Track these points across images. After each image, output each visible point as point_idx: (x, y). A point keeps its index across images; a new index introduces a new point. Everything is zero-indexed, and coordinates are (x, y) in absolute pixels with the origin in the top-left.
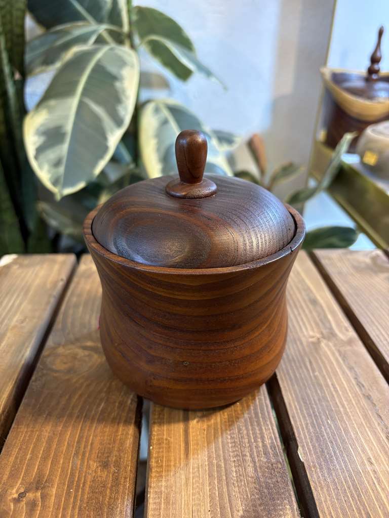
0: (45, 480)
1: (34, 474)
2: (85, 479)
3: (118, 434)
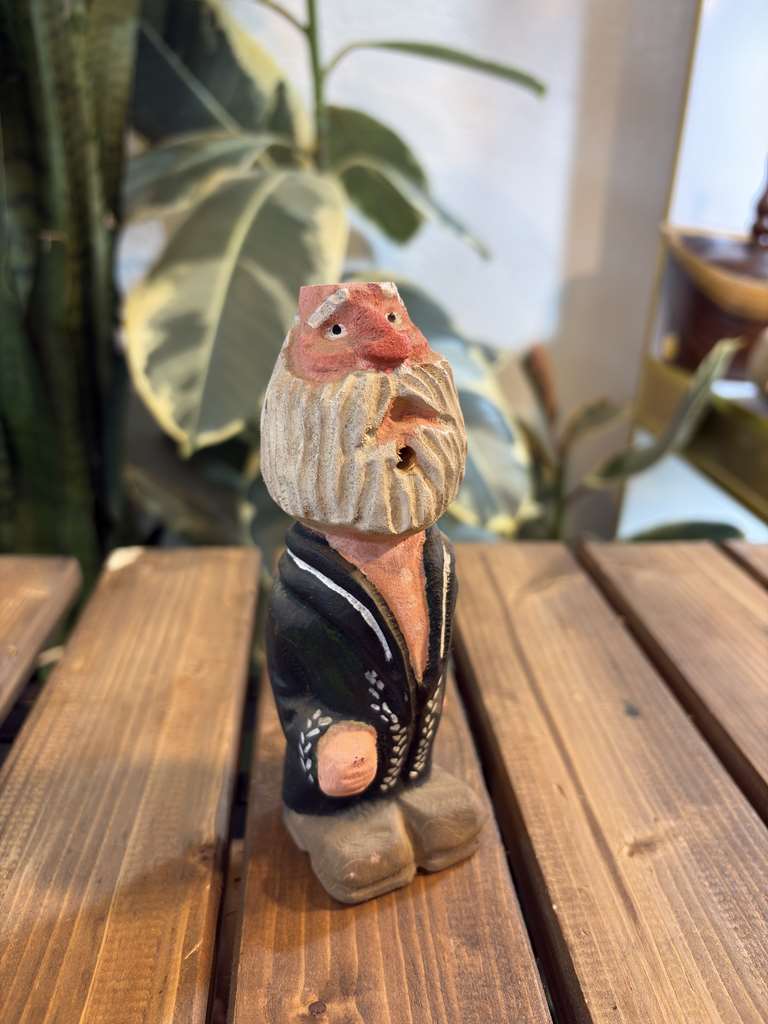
0: (356, 976)
1: (328, 963)
2: (441, 972)
3: (475, 881)
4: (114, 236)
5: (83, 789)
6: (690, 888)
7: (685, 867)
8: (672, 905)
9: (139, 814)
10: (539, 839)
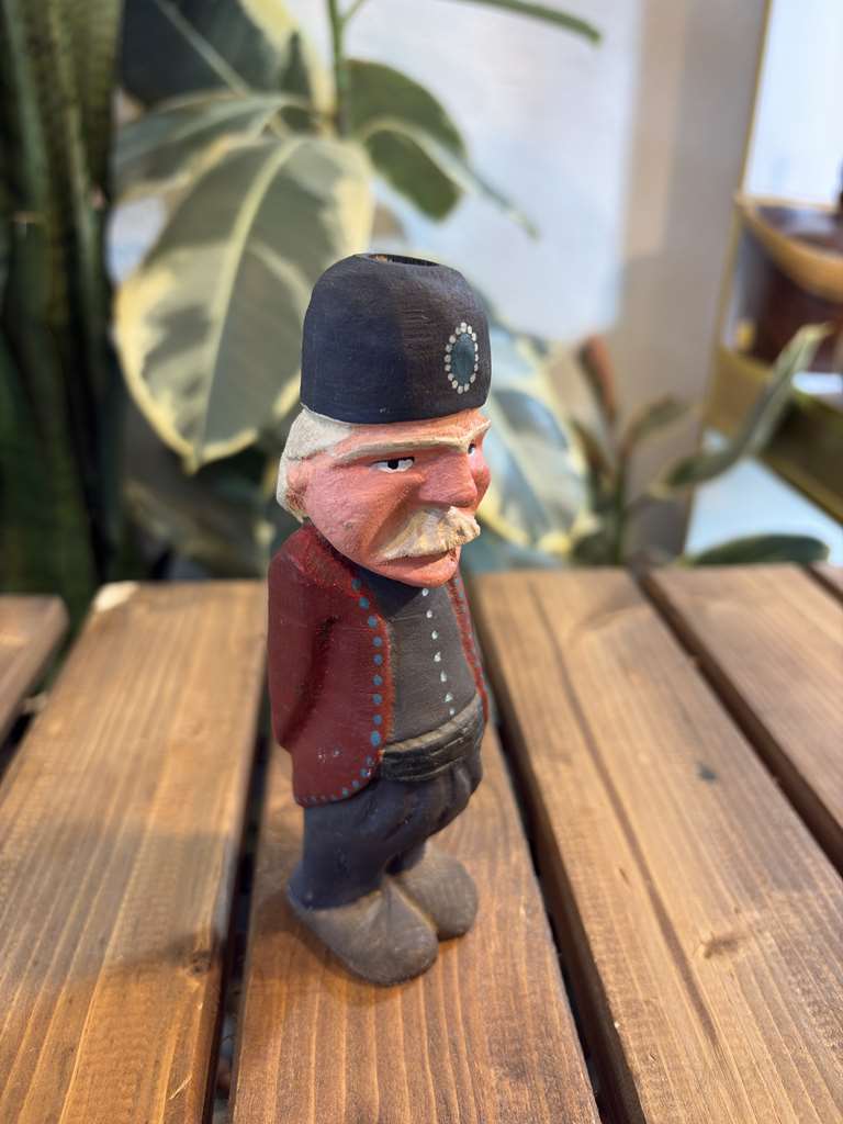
0: (377, 1119)
1: (343, 1102)
2: (479, 1112)
3: (521, 993)
4: (103, 218)
5: (55, 884)
6: (779, 997)
7: (772, 969)
8: (757, 1017)
9: (121, 914)
10: (598, 938)
